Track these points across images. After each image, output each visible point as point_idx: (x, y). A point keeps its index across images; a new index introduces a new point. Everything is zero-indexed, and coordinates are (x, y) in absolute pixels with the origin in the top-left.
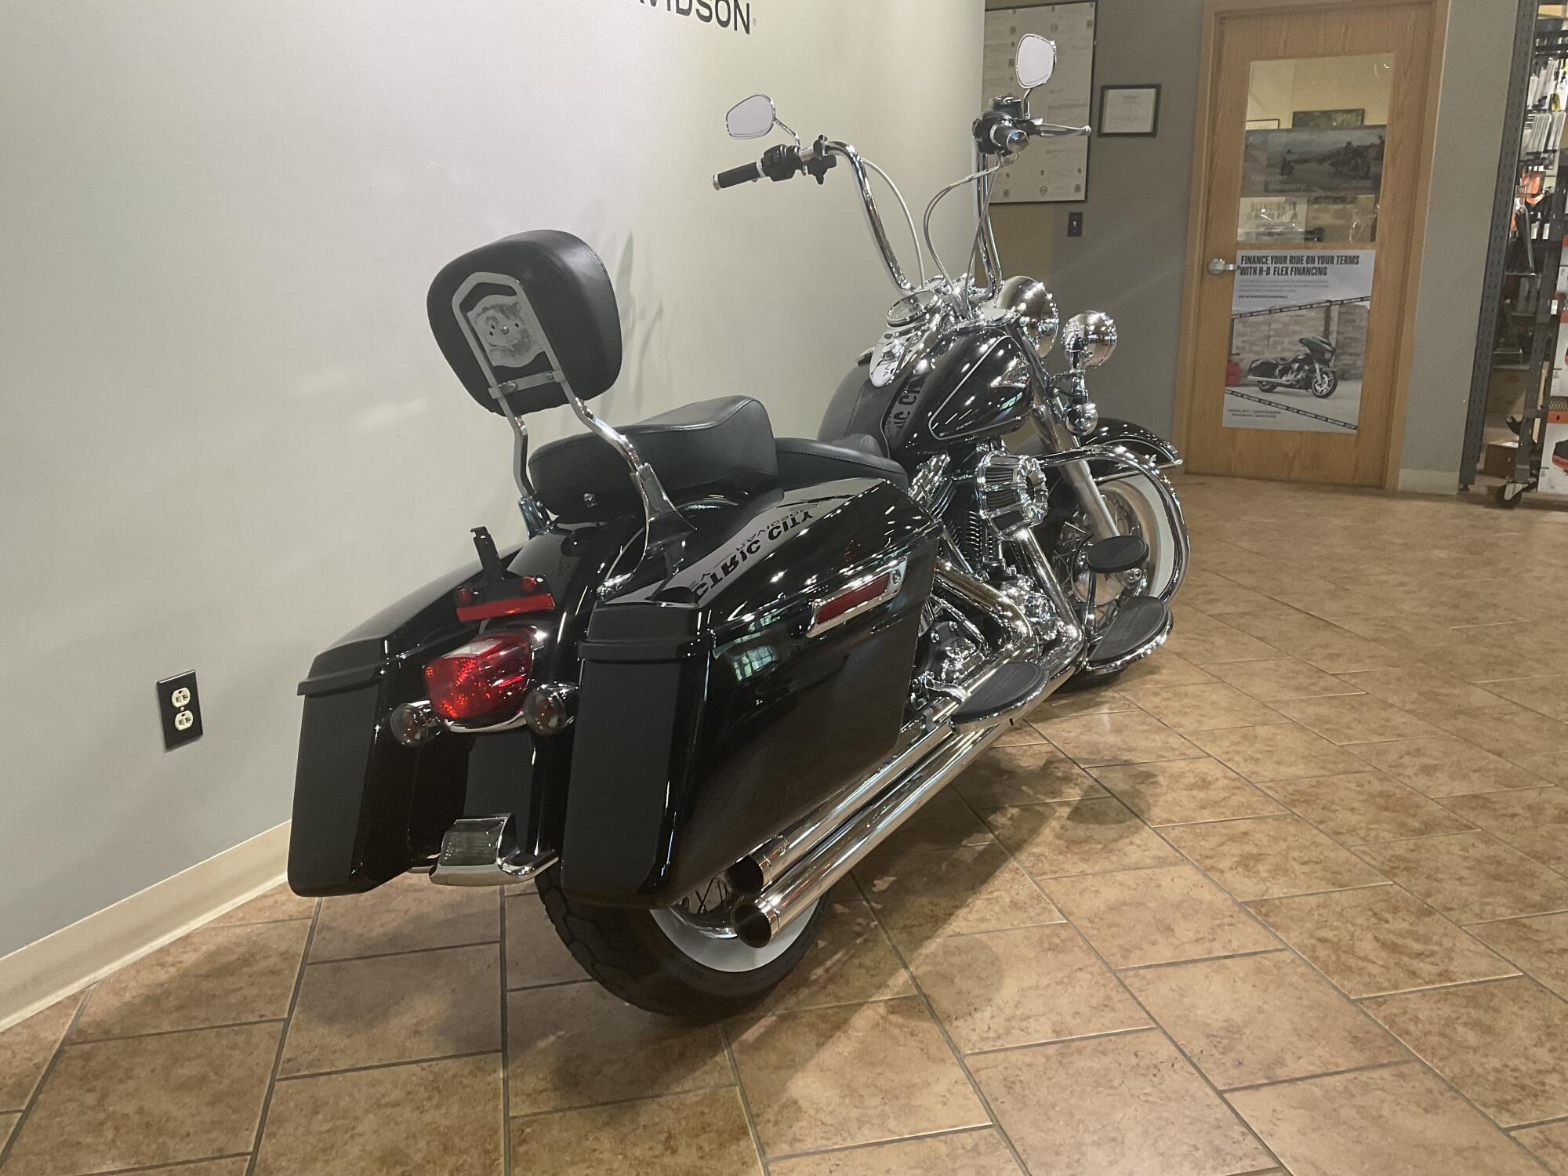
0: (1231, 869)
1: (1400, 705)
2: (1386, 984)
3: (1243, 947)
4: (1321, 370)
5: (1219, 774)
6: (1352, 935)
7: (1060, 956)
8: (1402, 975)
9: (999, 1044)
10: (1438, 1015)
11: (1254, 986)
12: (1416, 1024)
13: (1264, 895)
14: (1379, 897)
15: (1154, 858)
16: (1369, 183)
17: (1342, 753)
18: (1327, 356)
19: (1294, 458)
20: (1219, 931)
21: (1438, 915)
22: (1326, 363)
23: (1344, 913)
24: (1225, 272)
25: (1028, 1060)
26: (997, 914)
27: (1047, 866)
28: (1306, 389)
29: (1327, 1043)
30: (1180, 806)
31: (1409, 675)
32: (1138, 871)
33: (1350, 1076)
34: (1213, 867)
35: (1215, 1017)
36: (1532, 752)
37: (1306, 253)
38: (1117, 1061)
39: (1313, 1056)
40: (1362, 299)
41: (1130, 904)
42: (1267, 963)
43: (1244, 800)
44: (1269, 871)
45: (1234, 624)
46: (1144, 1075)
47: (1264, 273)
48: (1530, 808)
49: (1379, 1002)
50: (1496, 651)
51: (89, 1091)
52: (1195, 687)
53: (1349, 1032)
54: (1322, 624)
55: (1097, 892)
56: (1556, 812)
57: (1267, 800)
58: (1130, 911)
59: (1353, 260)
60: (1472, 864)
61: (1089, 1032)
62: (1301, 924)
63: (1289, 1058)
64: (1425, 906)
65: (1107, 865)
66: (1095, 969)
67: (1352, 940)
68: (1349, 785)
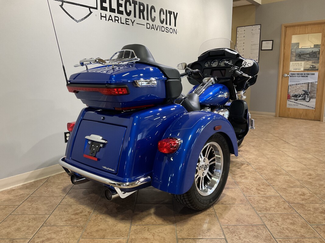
0: (237, 177)
1: (291, 156)
2: (253, 194)
4: (307, 96)
6: (252, 187)
8: (257, 193)
10: (259, 199)
11: (229, 192)
12: (254, 200)
14: (262, 183)
17: (273, 163)
18: (308, 93)
19: (302, 114)
20: (228, 185)
21: (271, 186)
24: (287, 76)
28: (304, 100)
31: (297, 152)
34: (234, 177)
36: (312, 165)
37: (303, 73)
40: (316, 82)
42: (233, 190)
44: (244, 178)
45: (268, 142)
47: (295, 77)
48: (303, 173)
49: (249, 196)
50: (319, 149)
52: (252, 151)
54: (286, 143)
56: (308, 174)
59: (314, 74)
60: (284, 180)
62: (244, 185)
64: (269, 185)
68: (270, 167)
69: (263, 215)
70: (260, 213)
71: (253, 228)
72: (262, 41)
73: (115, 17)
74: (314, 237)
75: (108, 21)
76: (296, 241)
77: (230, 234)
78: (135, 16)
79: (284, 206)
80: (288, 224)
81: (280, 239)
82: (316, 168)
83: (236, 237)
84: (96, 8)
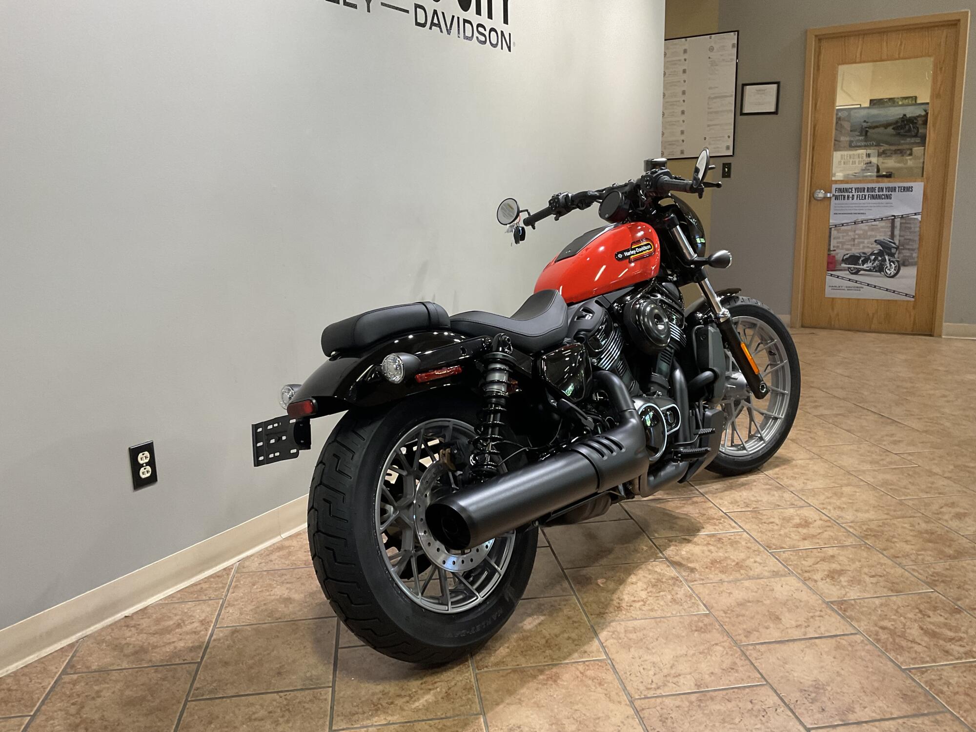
0: (822, 579)
1: (941, 474)
2: (928, 659)
3: (827, 631)
4: (889, 260)
5: (817, 517)
6: (905, 625)
7: (703, 635)
8: (939, 653)
9: (658, 692)
10: (963, 681)
11: (834, 658)
12: (948, 687)
13: (844, 597)
14: (924, 600)
15: (769, 572)
16: (918, 140)
17: (901, 505)
18: (893, 251)
19: (873, 316)
20: (811, 620)
21: (965, 613)
22: (892, 255)
23: (901, 611)
24: (825, 198)
25: (678, 703)
26: (662, 606)
27: (697, 576)
28: (880, 272)
29: (885, 698)
30: (790, 538)
31: (948, 454)
32: (758, 580)
33: (900, 721)
34: (810, 578)
35: (806, 678)
37: (877, 185)
38: (738, 706)
39: (875, 707)
40: (915, 214)
41: (753, 601)
42: (844, 642)
43: (832, 534)
44: (848, 581)
45: (831, 421)
46: (756, 716)
47: (851, 199)
49: (922, 671)
51: (73, 704)
52: (802, 461)
53: (901, 691)
54: (890, 421)
55: (730, 593)
57: (849, 535)
58: (752, 606)
59: (909, 189)
61: (720, 686)
62: (869, 616)
63: (857, 708)
64: (956, 607)
65: (738, 575)
66: (726, 644)
67: (904, 628)
68: (906, 525)
72: (744, 85)
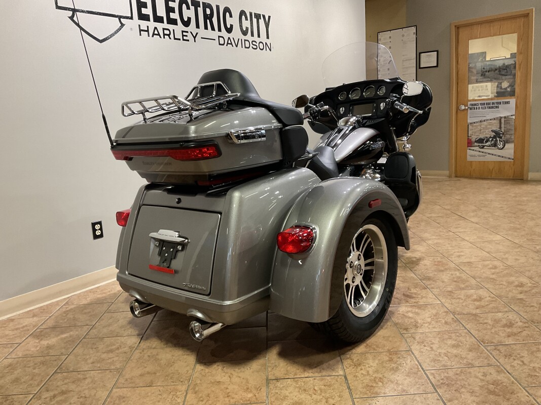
4: (499, 140)
18: (501, 135)
19: (493, 169)
22: (501, 138)
24: (464, 109)
28: (495, 147)
37: (491, 101)
40: (512, 116)
47: (478, 109)
48: (484, 266)
56: (491, 266)
59: (508, 103)
69: (410, 335)
70: (405, 332)
71: (391, 356)
72: (420, 53)
73: (164, 29)
74: (488, 364)
75: (153, 36)
76: (458, 372)
77: (353, 368)
78: (198, 26)
79: (446, 319)
80: (449, 346)
81: (433, 371)
82: (507, 256)
83: (362, 372)
84: (131, 18)
